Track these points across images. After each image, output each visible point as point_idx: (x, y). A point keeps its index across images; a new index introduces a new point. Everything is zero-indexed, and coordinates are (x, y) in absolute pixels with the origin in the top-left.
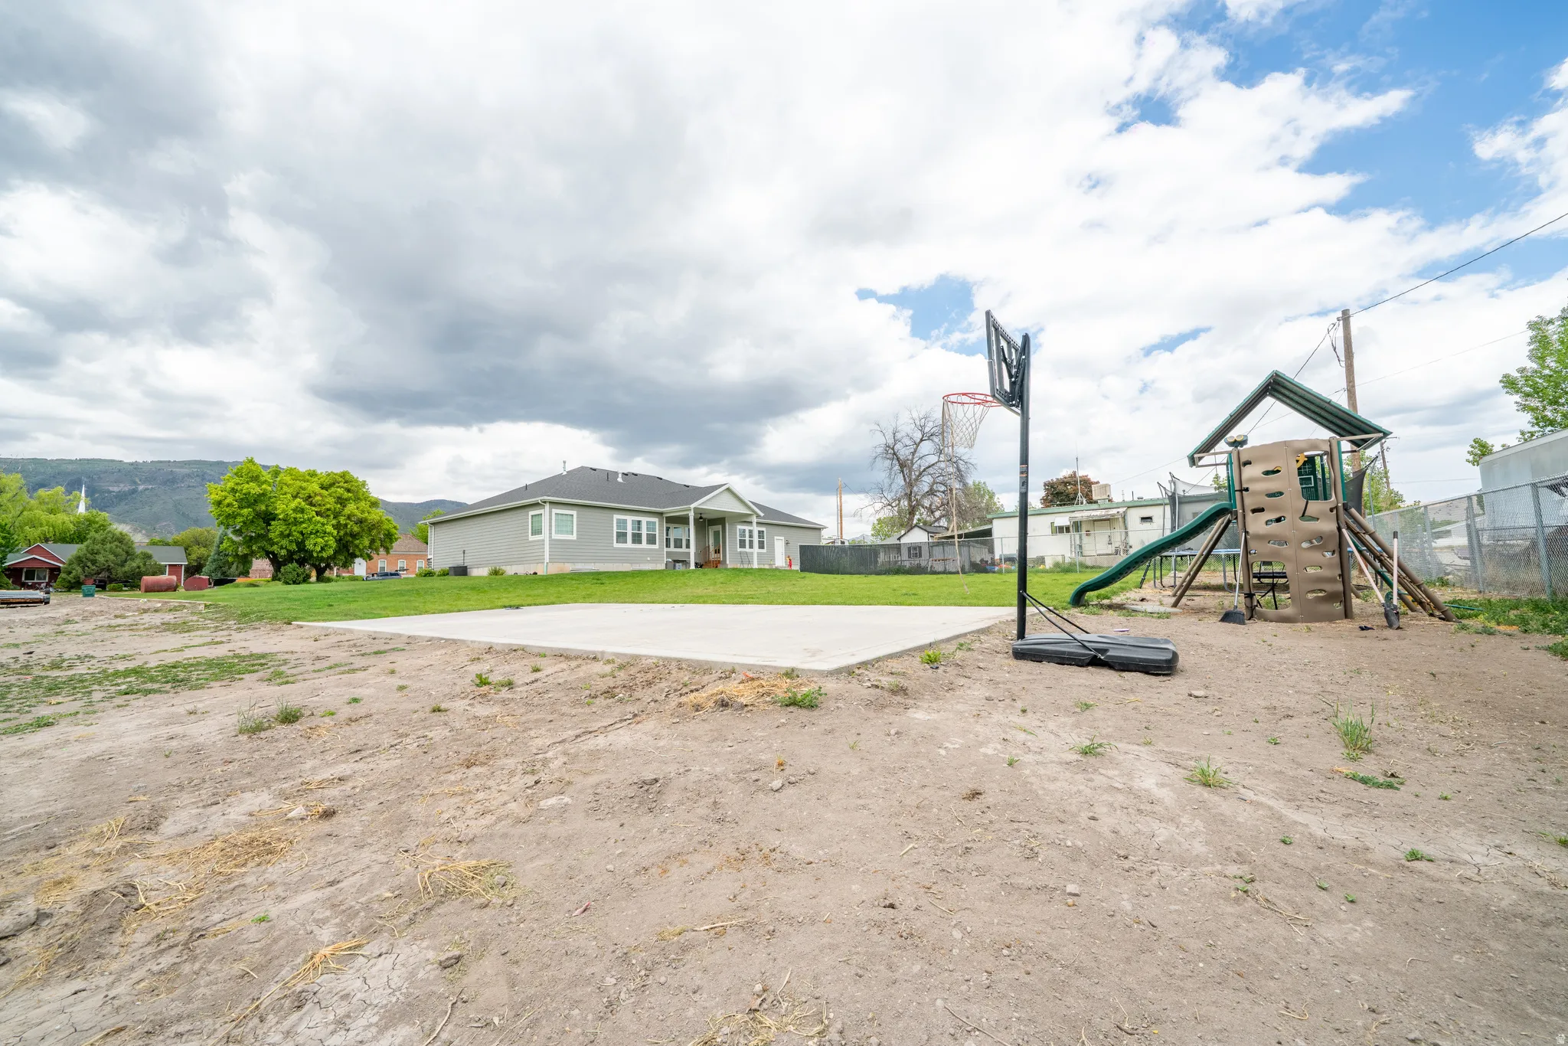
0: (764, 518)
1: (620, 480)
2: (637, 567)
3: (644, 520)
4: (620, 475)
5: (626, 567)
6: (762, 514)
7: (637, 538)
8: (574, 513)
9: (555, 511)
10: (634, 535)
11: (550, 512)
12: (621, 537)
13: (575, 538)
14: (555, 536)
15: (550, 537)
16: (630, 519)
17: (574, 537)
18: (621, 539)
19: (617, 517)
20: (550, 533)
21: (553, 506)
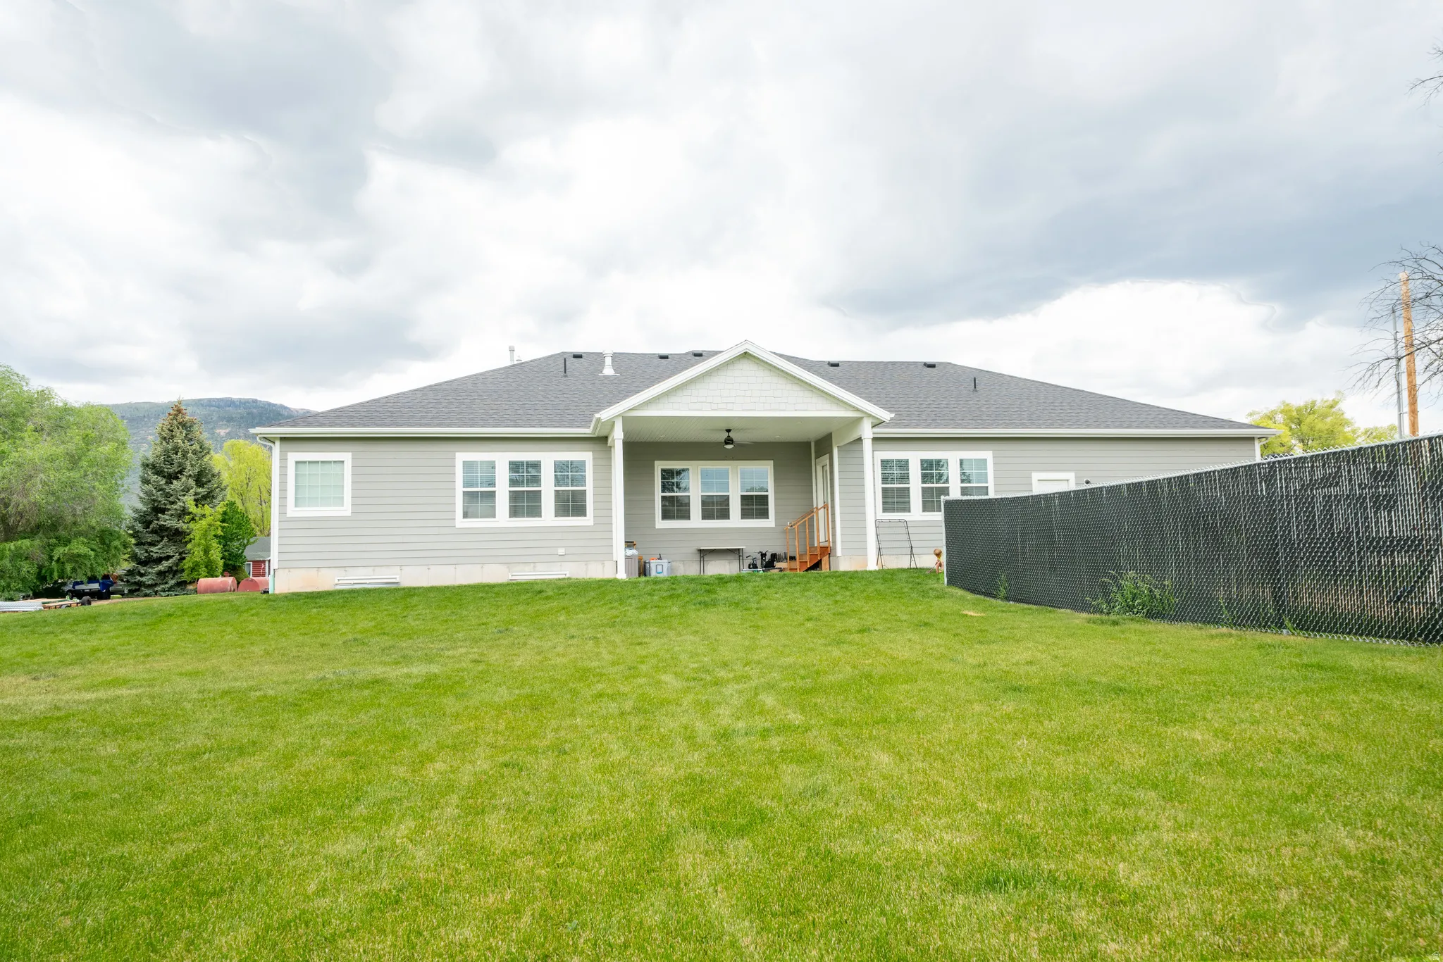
0: (893, 424)
1: (608, 371)
2: (525, 574)
3: (548, 459)
4: (608, 361)
5: (495, 574)
6: (886, 416)
7: (525, 504)
8: (346, 455)
9: (294, 456)
10: (515, 497)
11: (283, 459)
12: (479, 500)
13: (348, 513)
14: (292, 511)
15: (283, 513)
16: (502, 459)
17: (346, 510)
18: (480, 506)
19: (463, 456)
20: (283, 506)
21: (288, 446)
